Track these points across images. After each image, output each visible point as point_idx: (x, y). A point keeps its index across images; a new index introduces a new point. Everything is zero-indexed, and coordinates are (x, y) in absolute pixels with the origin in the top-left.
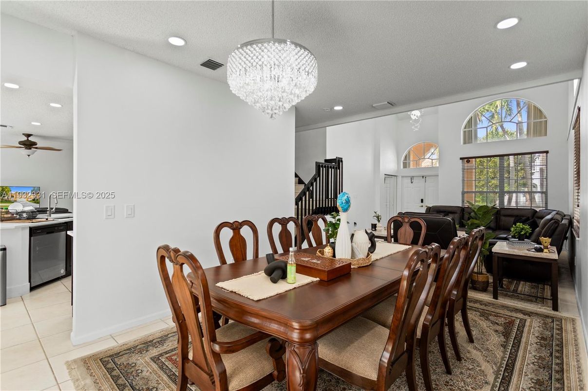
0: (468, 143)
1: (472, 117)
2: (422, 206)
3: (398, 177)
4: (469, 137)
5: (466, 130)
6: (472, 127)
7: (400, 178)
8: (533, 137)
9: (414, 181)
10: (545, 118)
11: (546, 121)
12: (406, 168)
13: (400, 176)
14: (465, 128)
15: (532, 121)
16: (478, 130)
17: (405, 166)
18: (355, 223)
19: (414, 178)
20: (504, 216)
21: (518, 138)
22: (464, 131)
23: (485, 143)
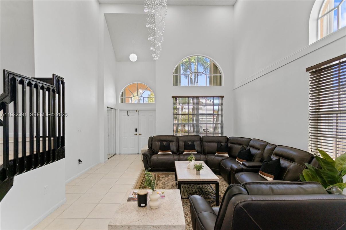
0: (175, 85)
1: (177, 67)
2: (136, 134)
3: (117, 111)
4: (176, 81)
5: (174, 75)
6: (177, 74)
7: (119, 111)
8: (214, 85)
9: (131, 113)
10: (220, 74)
11: (221, 76)
12: (123, 102)
13: (119, 110)
14: (174, 74)
15: (213, 75)
16: (181, 76)
17: (122, 101)
18: (80, 161)
19: (130, 111)
20: (206, 142)
21: (207, 85)
22: (173, 76)
23: (187, 86)
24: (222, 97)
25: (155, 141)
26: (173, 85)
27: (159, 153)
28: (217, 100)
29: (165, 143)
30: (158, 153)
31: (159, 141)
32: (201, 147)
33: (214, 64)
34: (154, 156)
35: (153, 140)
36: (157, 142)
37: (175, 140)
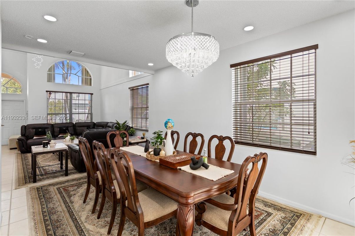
0: (49, 82)
1: (51, 66)
4: (51, 78)
6: (52, 72)
8: (85, 85)
10: (90, 77)
11: (91, 79)
14: (48, 72)
15: (84, 77)
16: (55, 74)
20: (79, 127)
21: (79, 84)
22: (47, 73)
23: (61, 84)
24: (92, 94)
25: (29, 128)
26: (47, 82)
27: (35, 138)
28: (88, 97)
29: (40, 130)
30: (33, 138)
31: (33, 128)
32: (74, 130)
33: (85, 69)
34: (29, 140)
35: (27, 127)
36: (31, 130)
37: (50, 127)
